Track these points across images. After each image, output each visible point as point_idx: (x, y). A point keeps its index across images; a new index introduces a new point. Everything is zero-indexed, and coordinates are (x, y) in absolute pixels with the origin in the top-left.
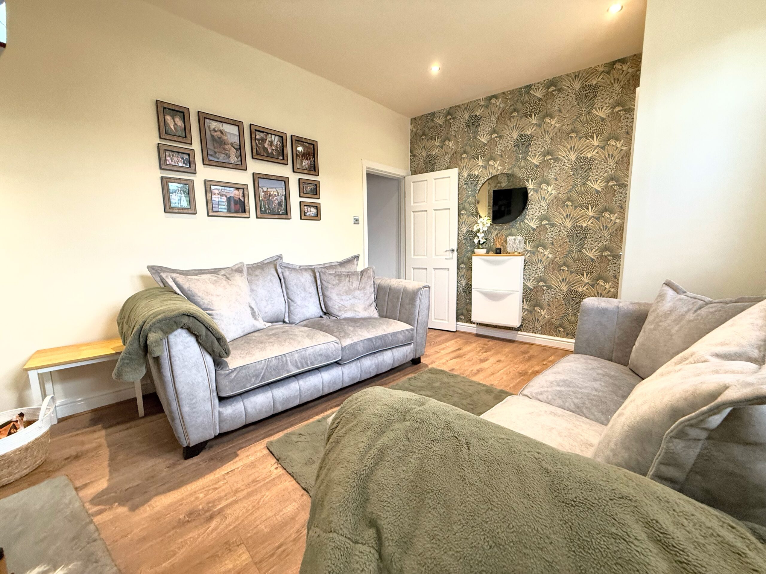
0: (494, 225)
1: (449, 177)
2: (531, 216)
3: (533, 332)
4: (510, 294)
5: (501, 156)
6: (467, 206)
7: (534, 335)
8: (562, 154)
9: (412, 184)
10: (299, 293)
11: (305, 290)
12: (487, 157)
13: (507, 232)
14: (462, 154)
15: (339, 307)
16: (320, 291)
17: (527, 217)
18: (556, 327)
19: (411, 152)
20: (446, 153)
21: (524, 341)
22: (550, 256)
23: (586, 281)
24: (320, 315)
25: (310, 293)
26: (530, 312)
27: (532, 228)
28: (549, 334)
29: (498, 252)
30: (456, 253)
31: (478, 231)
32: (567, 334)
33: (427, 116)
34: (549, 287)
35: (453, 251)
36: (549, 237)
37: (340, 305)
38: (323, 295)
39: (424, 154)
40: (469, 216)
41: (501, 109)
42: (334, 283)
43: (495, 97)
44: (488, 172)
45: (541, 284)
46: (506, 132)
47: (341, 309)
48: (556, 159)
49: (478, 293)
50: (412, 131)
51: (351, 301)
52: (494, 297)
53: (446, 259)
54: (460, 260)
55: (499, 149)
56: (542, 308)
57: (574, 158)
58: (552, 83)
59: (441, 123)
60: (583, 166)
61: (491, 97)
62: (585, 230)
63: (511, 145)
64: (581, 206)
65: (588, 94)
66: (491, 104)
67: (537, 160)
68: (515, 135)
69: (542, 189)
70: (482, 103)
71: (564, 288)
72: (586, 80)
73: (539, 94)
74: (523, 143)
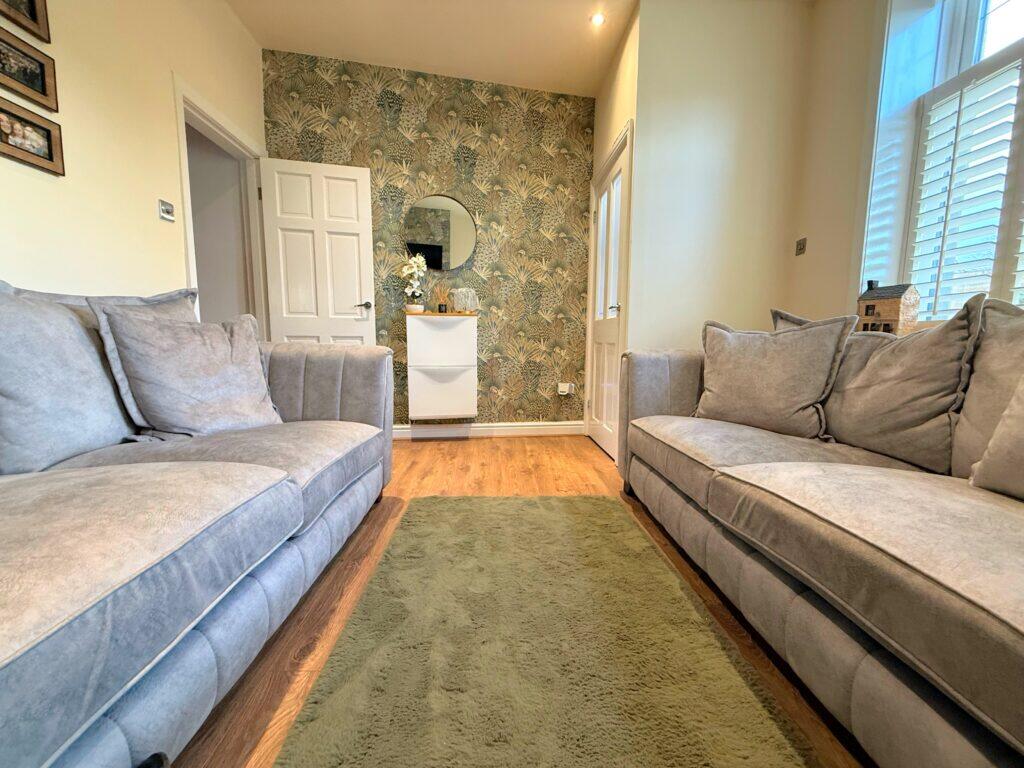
0: (431, 271)
1: (355, 180)
2: (480, 263)
3: (490, 421)
4: (465, 370)
5: (437, 169)
6: (386, 234)
7: (491, 424)
8: (512, 187)
9: (276, 175)
10: (40, 370)
11: (64, 364)
12: (416, 165)
13: (451, 282)
14: (373, 149)
15: (192, 407)
16: (117, 367)
17: (475, 263)
18: (515, 410)
19: (267, 113)
20: (344, 139)
21: (480, 435)
22: (505, 318)
23: (544, 348)
24: (120, 437)
25: (83, 373)
26: (485, 394)
27: (482, 279)
28: (508, 421)
29: (442, 309)
31: (411, 276)
32: (528, 416)
33: (300, 57)
34: (506, 359)
35: (367, 306)
36: (502, 293)
37: (192, 402)
38: (131, 377)
39: (298, 127)
40: (390, 252)
41: (433, 99)
42: (165, 345)
43: (425, 77)
44: (418, 188)
45: (496, 355)
46: (442, 136)
47: (199, 411)
48: (506, 192)
49: (417, 372)
50: (267, 75)
51: (221, 391)
52: (440, 376)
53: (357, 320)
54: (380, 323)
55: (433, 158)
56: (499, 388)
57: (525, 196)
58: (497, 90)
59: (330, 82)
60: (535, 208)
61: (418, 75)
62: (540, 287)
63: (449, 156)
64: (535, 257)
65: (536, 122)
66: (418, 85)
67: (484, 188)
68: (455, 144)
69: (492, 228)
70: (404, 78)
71: (522, 359)
72: (533, 103)
73: (483, 98)
74: (466, 158)
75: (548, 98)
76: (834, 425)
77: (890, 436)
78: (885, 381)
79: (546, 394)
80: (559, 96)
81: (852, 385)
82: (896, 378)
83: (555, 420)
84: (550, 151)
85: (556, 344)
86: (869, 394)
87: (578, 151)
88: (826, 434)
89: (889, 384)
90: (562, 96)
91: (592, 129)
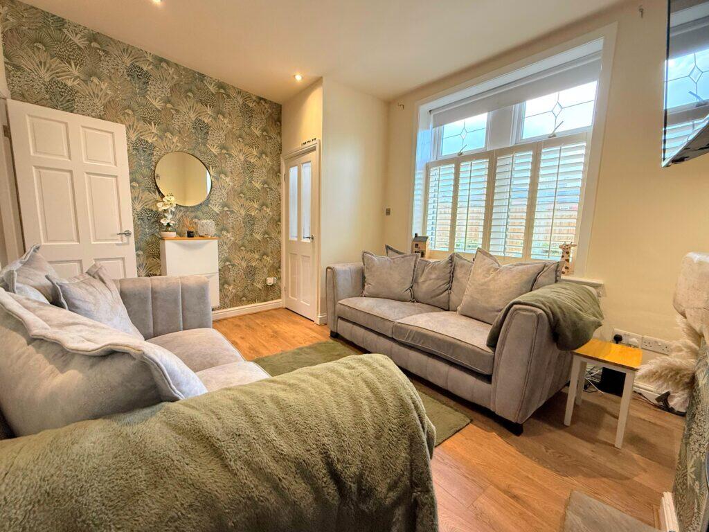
2: (214, 201)
4: (211, 276)
5: (180, 132)
7: (225, 310)
8: (234, 152)
12: (162, 127)
13: (193, 214)
17: (211, 201)
18: (241, 299)
20: (96, 95)
22: (232, 239)
23: (257, 257)
26: (221, 290)
27: (216, 212)
28: (236, 306)
29: (190, 235)
30: (132, 238)
31: (166, 211)
32: (248, 301)
34: (233, 265)
35: (128, 234)
36: (230, 222)
39: (45, 75)
40: (143, 191)
41: (175, 80)
43: (168, 63)
44: (165, 144)
45: (227, 263)
46: (183, 109)
48: (230, 155)
53: (117, 244)
55: (176, 124)
56: (229, 285)
57: (242, 158)
58: (221, 86)
59: (79, 44)
60: (249, 168)
61: (161, 60)
62: (253, 218)
63: (189, 125)
64: (250, 199)
65: (247, 112)
66: (162, 67)
67: (215, 151)
68: (193, 116)
69: (221, 178)
70: (150, 59)
71: (244, 264)
72: (245, 99)
73: (212, 89)
74: (202, 129)
75: (254, 98)
76: (416, 295)
77: (434, 299)
78: (430, 280)
79: (259, 286)
80: (261, 99)
81: (421, 280)
82: (435, 279)
83: (265, 301)
84: (257, 132)
85: (265, 254)
86: (426, 284)
87: (273, 135)
88: (414, 299)
89: (432, 281)
90: (262, 99)
91: (280, 122)
